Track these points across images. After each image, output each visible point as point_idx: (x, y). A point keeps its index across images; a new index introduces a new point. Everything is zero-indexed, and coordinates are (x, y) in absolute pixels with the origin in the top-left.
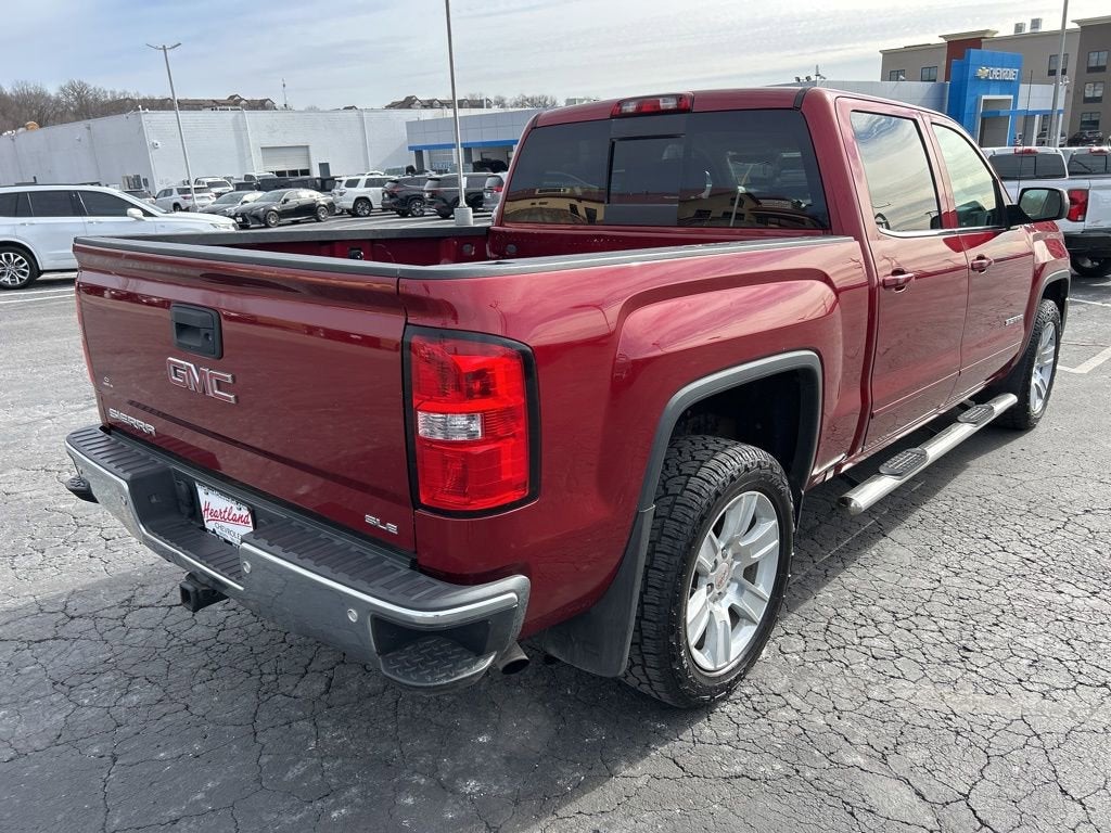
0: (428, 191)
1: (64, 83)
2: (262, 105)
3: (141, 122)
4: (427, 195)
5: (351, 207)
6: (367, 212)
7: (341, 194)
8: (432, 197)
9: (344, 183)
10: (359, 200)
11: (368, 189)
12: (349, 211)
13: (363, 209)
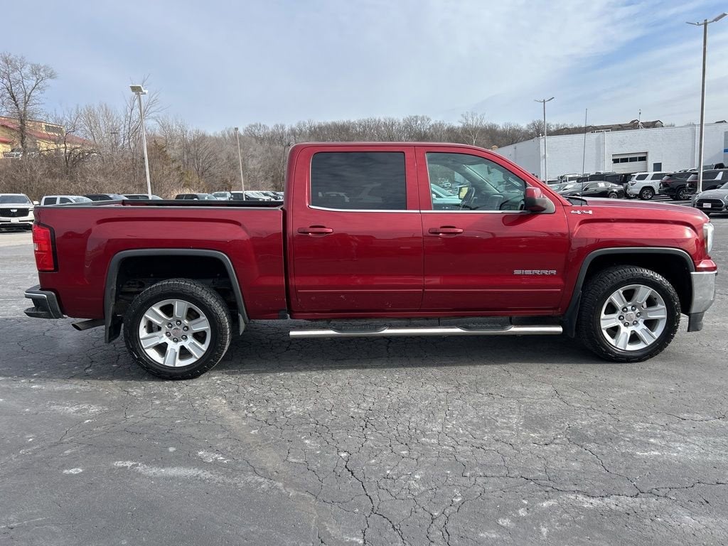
0: (689, 182)
1: (530, 122)
2: (653, 125)
3: (539, 144)
4: (688, 185)
5: (638, 193)
6: (650, 197)
7: (632, 184)
8: (690, 186)
9: (636, 177)
10: (645, 188)
11: (653, 181)
12: (637, 195)
13: (647, 194)
